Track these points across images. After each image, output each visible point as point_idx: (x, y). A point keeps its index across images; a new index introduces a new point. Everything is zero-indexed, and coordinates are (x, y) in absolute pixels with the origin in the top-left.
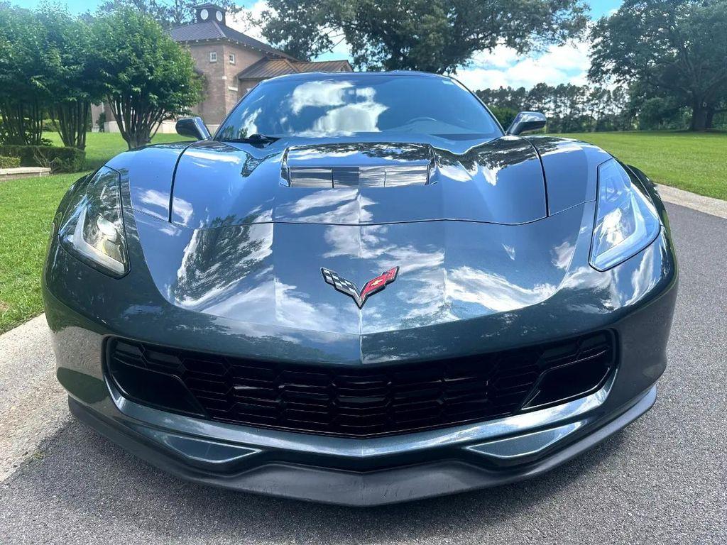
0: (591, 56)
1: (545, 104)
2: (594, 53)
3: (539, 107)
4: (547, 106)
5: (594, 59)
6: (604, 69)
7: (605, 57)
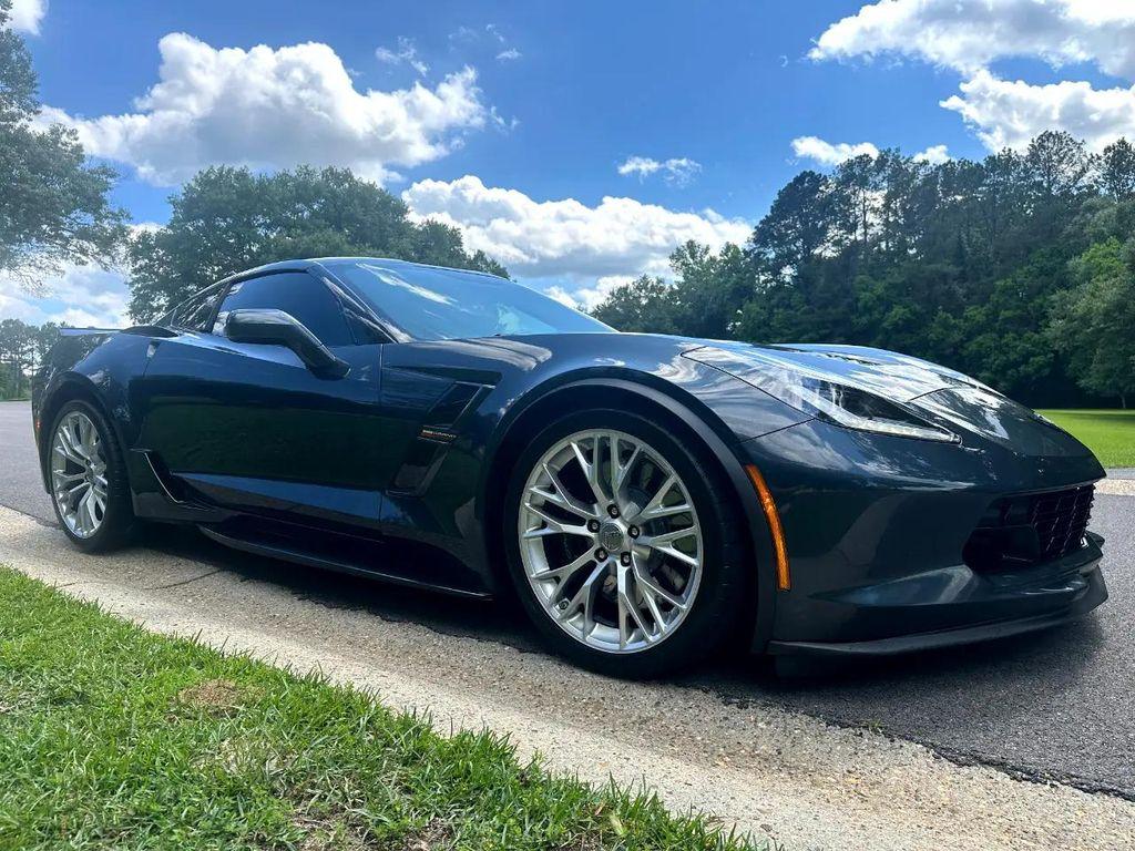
0: (132, 284)
1: (23, 353)
2: (137, 281)
3: (11, 359)
4: (27, 357)
5: (138, 289)
6: (155, 305)
7: (155, 288)
